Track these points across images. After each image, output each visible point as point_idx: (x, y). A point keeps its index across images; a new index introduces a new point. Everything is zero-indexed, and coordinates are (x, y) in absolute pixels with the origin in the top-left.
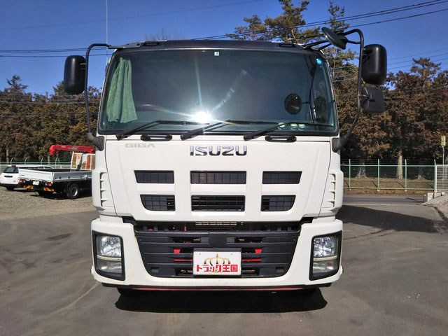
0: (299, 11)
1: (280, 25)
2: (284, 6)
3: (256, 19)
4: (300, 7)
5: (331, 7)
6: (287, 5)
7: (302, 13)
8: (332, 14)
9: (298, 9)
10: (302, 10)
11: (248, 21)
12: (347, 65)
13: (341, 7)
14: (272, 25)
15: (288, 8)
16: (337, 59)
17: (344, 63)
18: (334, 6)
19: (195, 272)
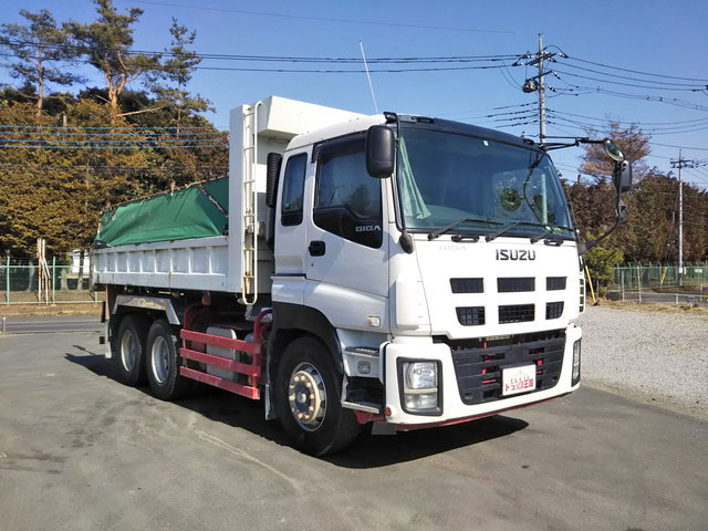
0: (126, 21)
1: (95, 38)
2: (99, 7)
3: (46, 16)
4: (128, 15)
5: (175, 25)
6: (106, 7)
7: (130, 26)
8: (177, 37)
9: (125, 19)
10: (131, 21)
11: (29, 16)
12: (196, 118)
13: (191, 30)
14: (78, 34)
15: (107, 13)
16: (184, 108)
17: (193, 114)
18: (179, 26)
19: (505, 393)
